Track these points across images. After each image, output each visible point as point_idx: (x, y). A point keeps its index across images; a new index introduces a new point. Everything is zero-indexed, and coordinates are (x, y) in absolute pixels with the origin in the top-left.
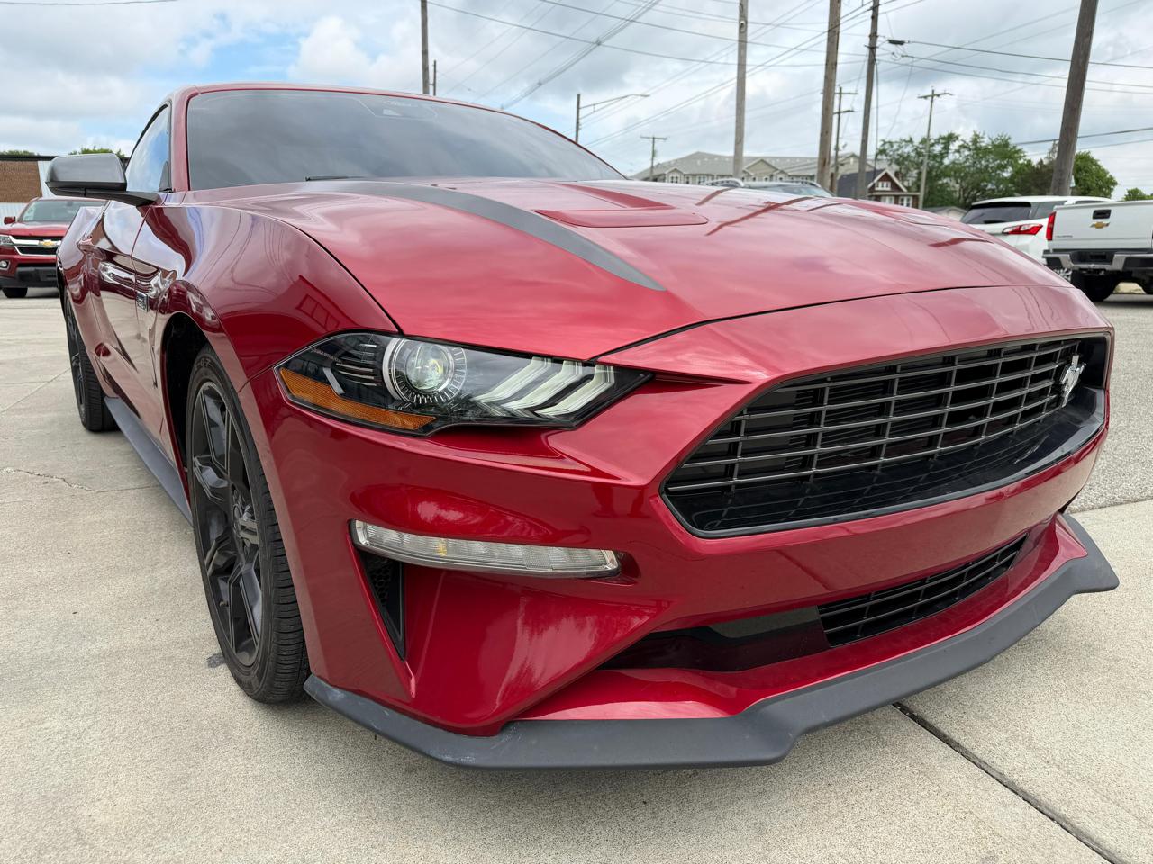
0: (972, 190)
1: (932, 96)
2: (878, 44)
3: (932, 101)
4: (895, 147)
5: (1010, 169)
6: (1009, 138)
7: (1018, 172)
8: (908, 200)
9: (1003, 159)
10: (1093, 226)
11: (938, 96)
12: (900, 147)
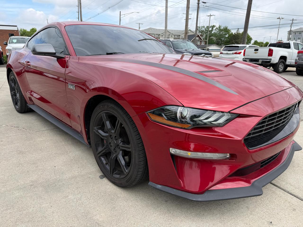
0: (219, 40)
1: (210, 16)
2: (200, 3)
3: (210, 17)
4: (200, 28)
5: (228, 35)
6: (227, 27)
7: (229, 36)
8: (203, 42)
9: (226, 32)
10: (254, 53)
11: (212, 16)
12: (201, 28)
